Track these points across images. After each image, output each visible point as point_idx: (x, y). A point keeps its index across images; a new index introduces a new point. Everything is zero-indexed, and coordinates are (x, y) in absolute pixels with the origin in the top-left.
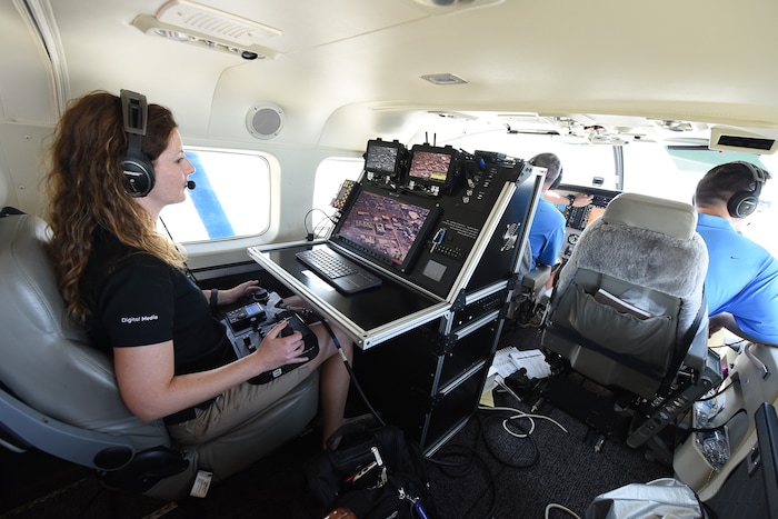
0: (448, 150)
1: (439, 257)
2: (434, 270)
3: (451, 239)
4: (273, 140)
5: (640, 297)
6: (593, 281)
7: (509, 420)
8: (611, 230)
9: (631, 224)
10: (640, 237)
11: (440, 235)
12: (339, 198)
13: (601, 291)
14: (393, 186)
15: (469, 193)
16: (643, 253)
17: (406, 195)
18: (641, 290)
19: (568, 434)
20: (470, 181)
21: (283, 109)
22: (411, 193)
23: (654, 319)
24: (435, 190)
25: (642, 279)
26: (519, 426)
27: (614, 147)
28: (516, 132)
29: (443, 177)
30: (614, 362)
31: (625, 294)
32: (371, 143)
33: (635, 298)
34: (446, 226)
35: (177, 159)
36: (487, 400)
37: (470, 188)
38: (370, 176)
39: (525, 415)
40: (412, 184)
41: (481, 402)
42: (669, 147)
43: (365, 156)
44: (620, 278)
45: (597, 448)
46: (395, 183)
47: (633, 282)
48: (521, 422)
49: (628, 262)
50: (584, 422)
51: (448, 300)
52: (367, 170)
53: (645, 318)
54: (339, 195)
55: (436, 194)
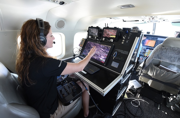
0: (115, 28)
1: (116, 60)
2: (115, 65)
3: (119, 55)
4: (63, 29)
5: (174, 67)
6: (157, 63)
7: (132, 101)
8: (166, 49)
9: (172, 46)
10: (176, 50)
11: (115, 54)
12: (81, 44)
13: (160, 65)
14: (98, 40)
15: (124, 41)
16: (177, 55)
17: (102, 42)
18: (174, 65)
19: (150, 105)
20: (124, 37)
21: (65, 20)
22: (103, 41)
23: (179, 73)
24: (112, 40)
25: (176, 62)
26: (136, 103)
27: (154, 24)
28: (126, 21)
29: (115, 37)
30: (163, 85)
31: (169, 66)
32: (89, 27)
33: (172, 67)
34: (117, 51)
35: (51, 36)
36: (126, 96)
37: (123, 39)
38: (90, 37)
39: (136, 100)
40: (104, 39)
41: (124, 97)
42: (172, 22)
43: (88, 31)
44: (168, 62)
45: (159, 108)
46: (98, 39)
47: (172, 63)
48: (136, 102)
49: (171, 57)
50: (153, 100)
51: (121, 74)
52: (88, 35)
53: (176, 73)
54: (81, 43)
55: (112, 41)
